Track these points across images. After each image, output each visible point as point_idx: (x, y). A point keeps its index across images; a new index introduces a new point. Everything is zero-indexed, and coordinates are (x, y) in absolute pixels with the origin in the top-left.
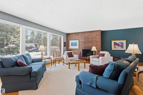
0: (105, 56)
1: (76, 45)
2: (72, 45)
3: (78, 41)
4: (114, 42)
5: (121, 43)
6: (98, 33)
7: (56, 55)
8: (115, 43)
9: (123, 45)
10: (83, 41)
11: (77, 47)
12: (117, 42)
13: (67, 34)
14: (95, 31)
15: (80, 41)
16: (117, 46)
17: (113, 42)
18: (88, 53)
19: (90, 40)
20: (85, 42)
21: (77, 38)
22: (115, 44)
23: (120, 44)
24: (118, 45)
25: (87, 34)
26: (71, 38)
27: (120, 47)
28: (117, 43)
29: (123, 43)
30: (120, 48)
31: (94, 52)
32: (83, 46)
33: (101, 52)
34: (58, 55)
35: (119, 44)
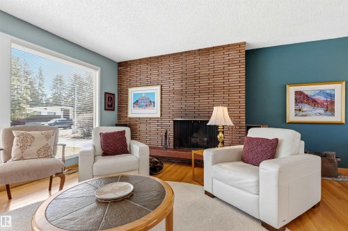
0: (284, 152)
1: (152, 103)
2: (136, 103)
3: (156, 90)
4: (296, 93)
5: (322, 92)
6: (233, 54)
7: (22, 148)
8: (298, 93)
9: (332, 103)
10: (177, 87)
11: (154, 112)
12: (308, 89)
13: (120, 64)
14: (223, 47)
15: (166, 88)
16: (306, 108)
17: (291, 91)
18: (195, 135)
19: (204, 82)
20: (183, 93)
21: (154, 78)
22: (301, 98)
23: (321, 98)
24: (313, 102)
25: (190, 62)
26: (134, 79)
27: (321, 111)
28: (307, 96)
29: (332, 96)
30: (320, 114)
31: (220, 129)
32: (177, 105)
33: (254, 133)
34: (33, 149)
35: (316, 97)
